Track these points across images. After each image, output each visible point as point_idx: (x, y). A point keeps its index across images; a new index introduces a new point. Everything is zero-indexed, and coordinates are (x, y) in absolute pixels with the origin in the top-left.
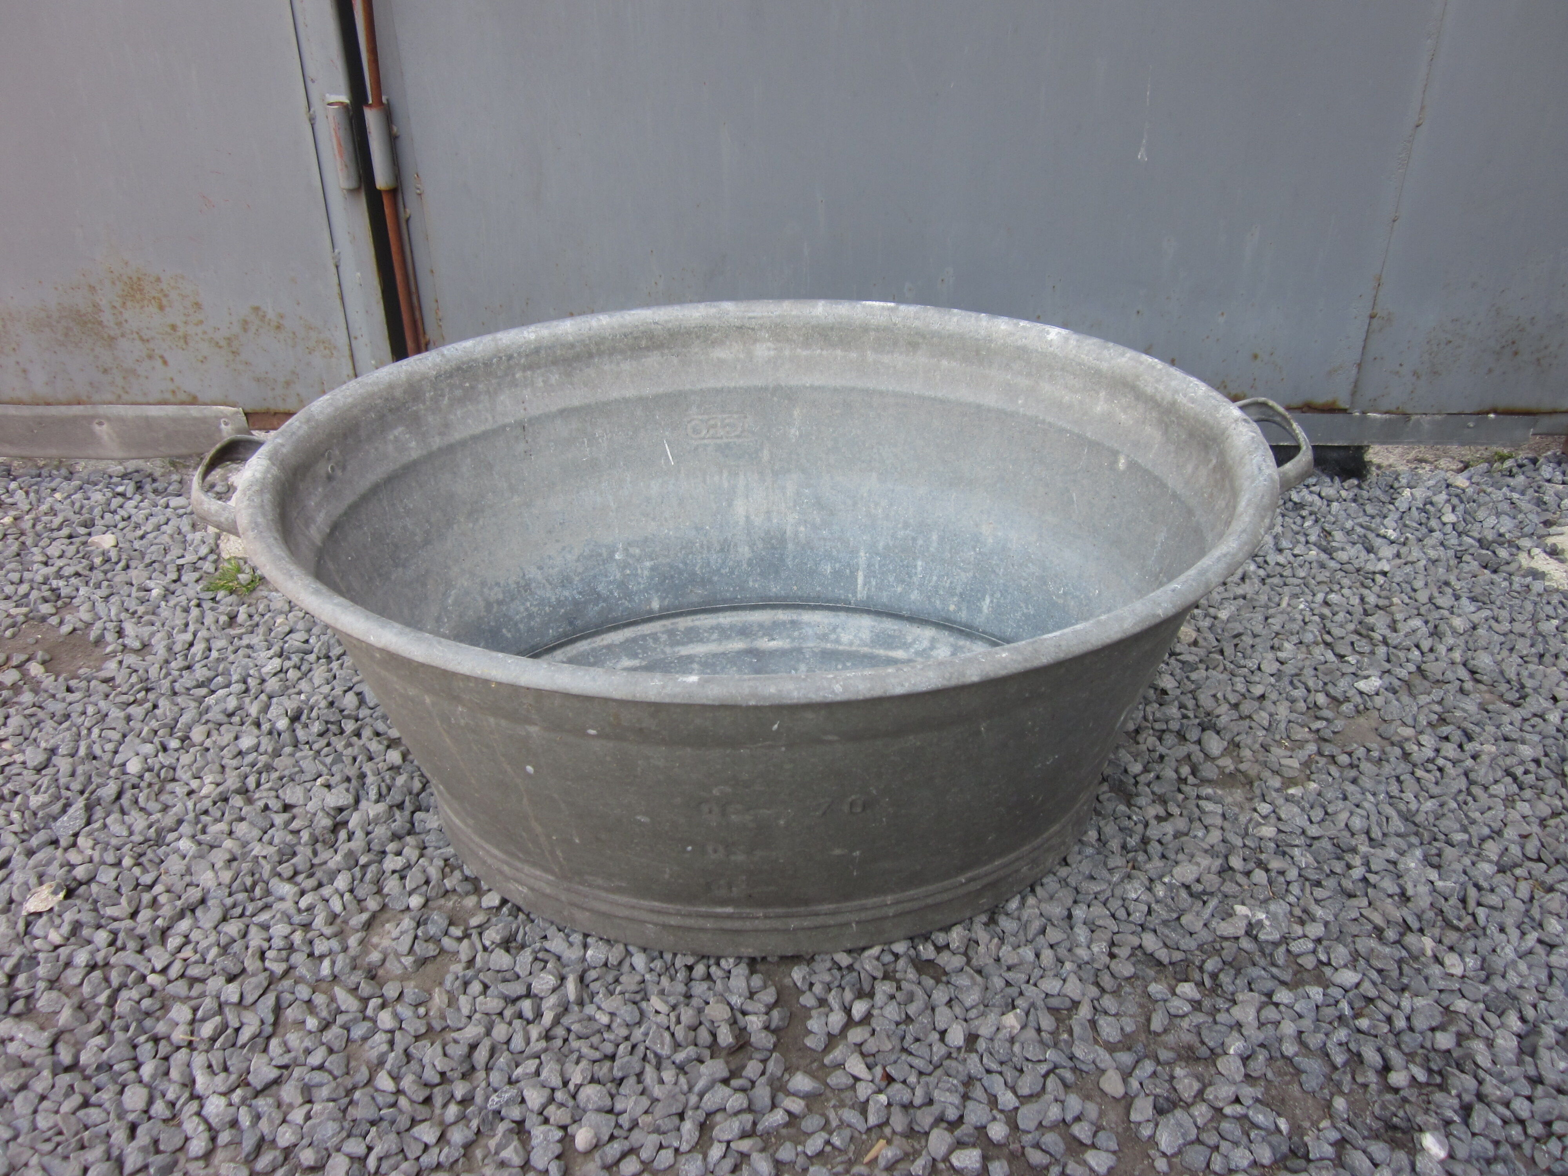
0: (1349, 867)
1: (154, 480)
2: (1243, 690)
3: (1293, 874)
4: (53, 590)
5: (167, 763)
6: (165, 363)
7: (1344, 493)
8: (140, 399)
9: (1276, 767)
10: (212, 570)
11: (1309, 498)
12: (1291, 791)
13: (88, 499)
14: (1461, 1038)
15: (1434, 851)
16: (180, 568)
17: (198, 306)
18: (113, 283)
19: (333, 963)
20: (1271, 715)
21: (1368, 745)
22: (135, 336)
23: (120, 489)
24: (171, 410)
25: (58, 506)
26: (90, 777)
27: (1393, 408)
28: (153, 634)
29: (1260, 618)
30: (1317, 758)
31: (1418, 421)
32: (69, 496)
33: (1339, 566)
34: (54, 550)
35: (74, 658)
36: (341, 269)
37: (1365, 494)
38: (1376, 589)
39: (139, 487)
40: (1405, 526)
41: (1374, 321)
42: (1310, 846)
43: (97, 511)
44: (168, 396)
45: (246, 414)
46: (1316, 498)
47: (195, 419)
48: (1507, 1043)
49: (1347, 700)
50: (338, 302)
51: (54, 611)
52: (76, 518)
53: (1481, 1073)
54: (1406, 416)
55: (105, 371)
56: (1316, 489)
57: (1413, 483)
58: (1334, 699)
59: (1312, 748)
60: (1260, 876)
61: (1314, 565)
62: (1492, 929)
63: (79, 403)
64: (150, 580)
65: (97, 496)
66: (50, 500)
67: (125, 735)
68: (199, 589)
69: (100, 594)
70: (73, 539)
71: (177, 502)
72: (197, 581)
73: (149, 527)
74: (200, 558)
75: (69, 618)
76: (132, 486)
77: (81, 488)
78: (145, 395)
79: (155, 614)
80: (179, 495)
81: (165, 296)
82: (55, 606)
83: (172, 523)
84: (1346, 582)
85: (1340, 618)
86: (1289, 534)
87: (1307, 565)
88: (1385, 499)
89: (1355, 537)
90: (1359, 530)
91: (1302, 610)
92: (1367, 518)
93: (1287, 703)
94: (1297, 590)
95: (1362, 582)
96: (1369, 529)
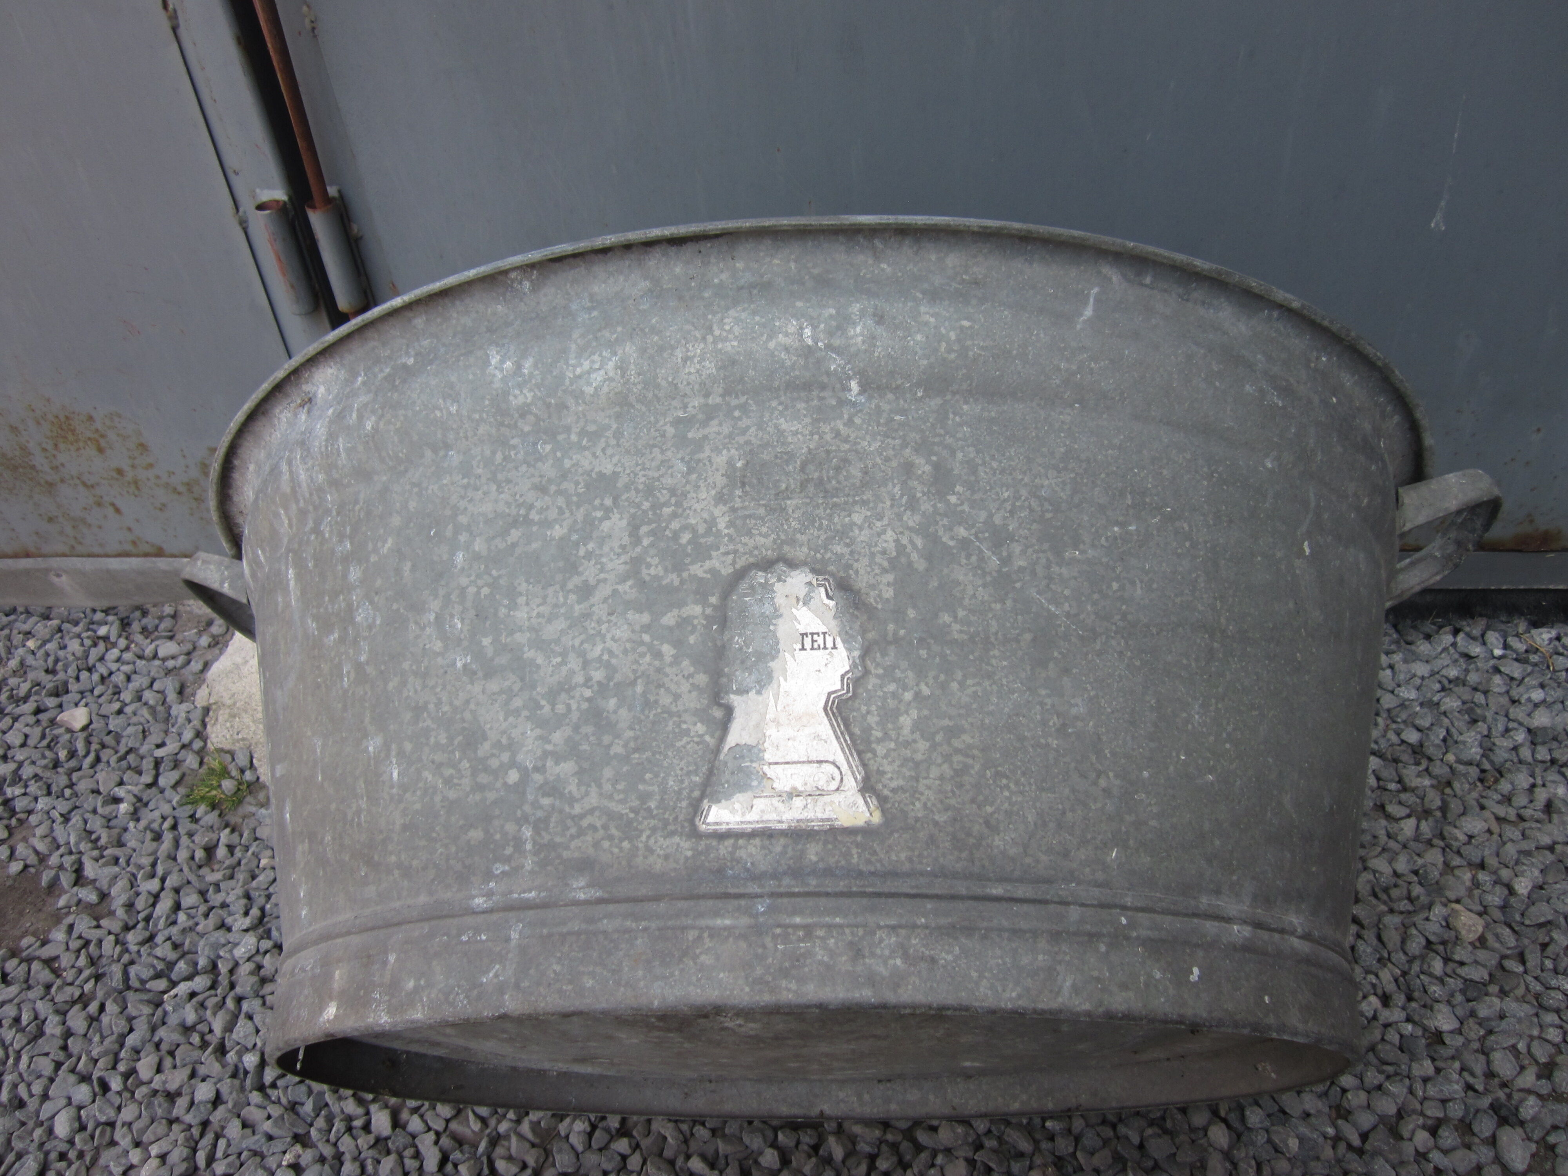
1: (145, 613)
4: (7, 802)
5: (103, 1119)
6: (118, 511)
8: (96, 550)
10: (196, 765)
13: (64, 647)
16: (157, 763)
17: (143, 447)
18: (38, 423)
22: (78, 482)
23: (103, 631)
24: (134, 563)
25: (30, 660)
26: (9, 1141)
28: (115, 878)
32: (44, 643)
34: (15, 737)
35: (21, 914)
39: (125, 624)
43: (72, 672)
44: (129, 547)
52: (49, 682)
55: (51, 520)
63: (28, 555)
64: (121, 783)
65: (74, 646)
66: (21, 651)
67: (58, 1065)
68: (176, 799)
69: (63, 806)
70: (41, 716)
71: (167, 648)
72: (175, 787)
73: (126, 696)
74: (184, 746)
75: (21, 849)
76: (117, 624)
77: (60, 630)
78: (101, 545)
79: (120, 844)
80: (171, 638)
81: (103, 436)
82: (8, 827)
83: (156, 686)
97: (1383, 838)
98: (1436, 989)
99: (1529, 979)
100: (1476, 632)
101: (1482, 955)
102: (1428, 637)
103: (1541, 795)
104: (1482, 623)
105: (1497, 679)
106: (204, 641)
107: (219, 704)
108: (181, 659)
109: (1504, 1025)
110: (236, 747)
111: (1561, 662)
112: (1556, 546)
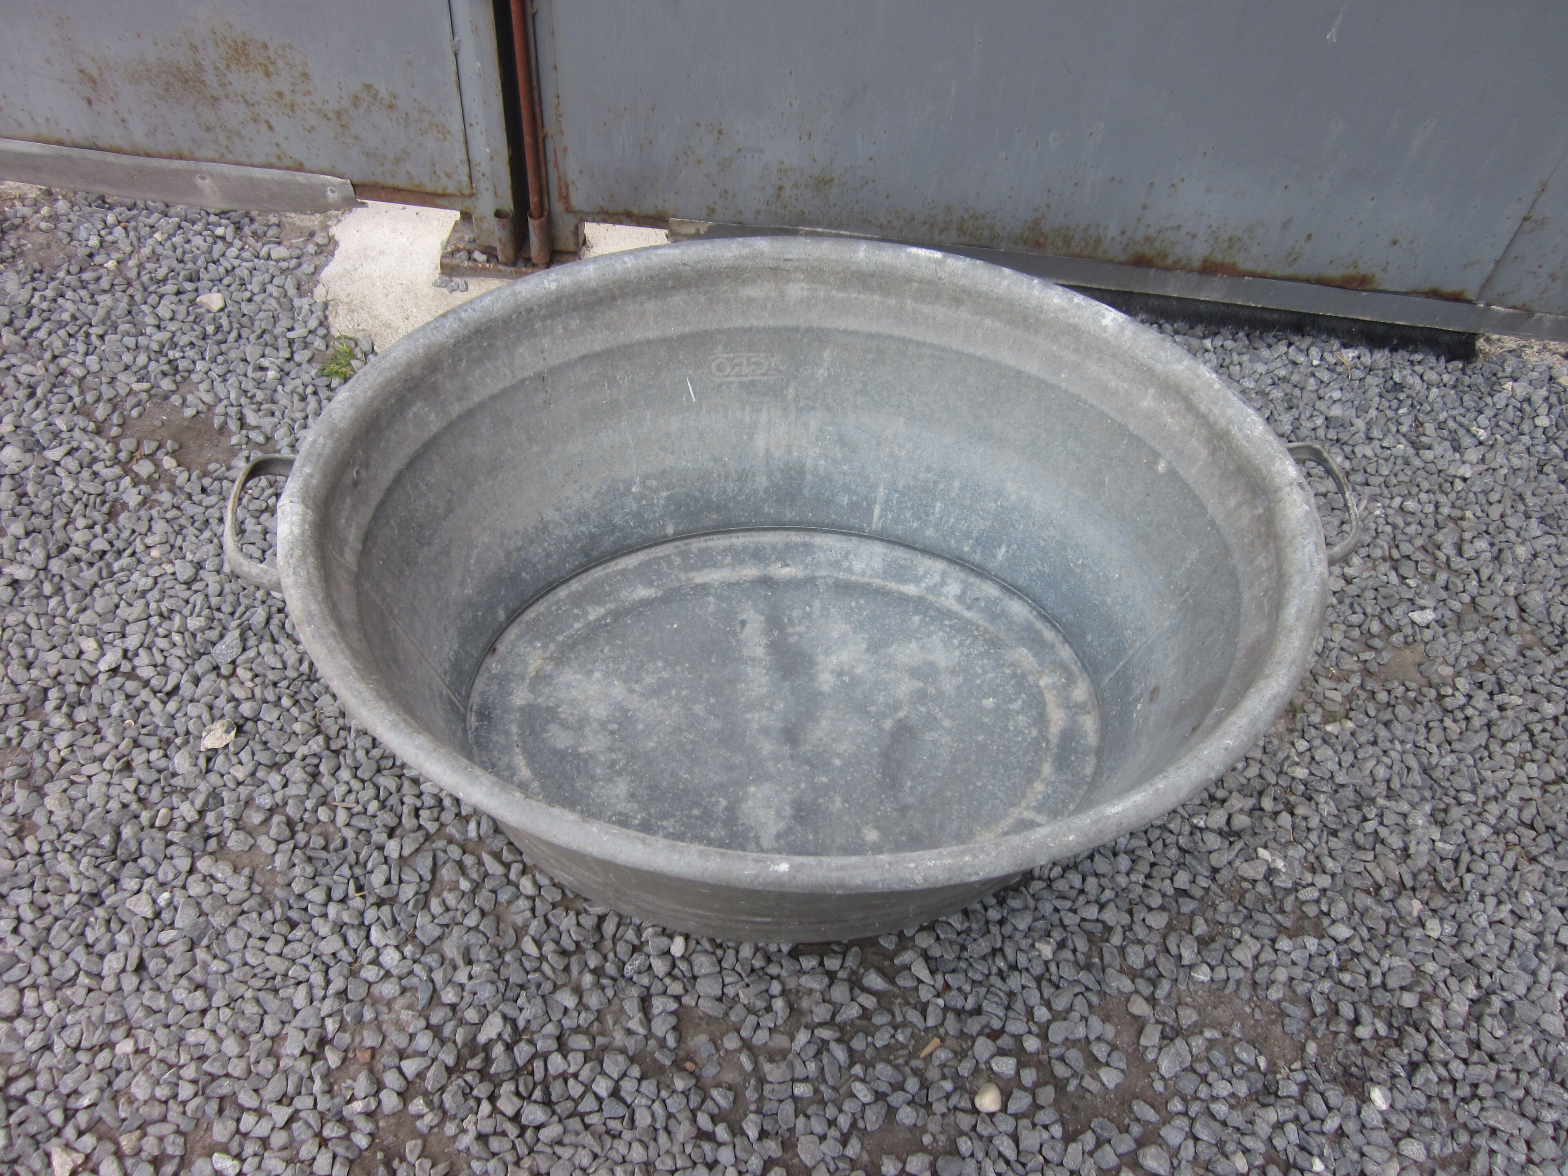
0: (1365, 819)
1: (252, 220)
3: (1314, 822)
4: (170, 362)
6: (271, 128)
7: (1446, 377)
8: (244, 159)
9: (1320, 698)
10: (323, 348)
11: (1410, 380)
12: (1329, 728)
13: (188, 241)
14: (1424, 997)
15: (1442, 806)
16: (291, 343)
17: (306, 76)
18: (217, 45)
19: (479, 824)
20: (1326, 640)
21: (1407, 683)
22: (240, 99)
23: (220, 231)
24: (276, 174)
25: (159, 250)
26: (238, 597)
27: (1519, 304)
28: (275, 427)
29: (1336, 522)
30: (1359, 692)
31: (1541, 319)
32: (169, 238)
33: (1422, 465)
34: (164, 311)
35: (201, 446)
36: (460, 57)
37: (1466, 380)
38: (1453, 496)
39: (238, 228)
40: (1497, 425)
41: (1527, 223)
42: (1336, 791)
43: (201, 262)
44: (274, 160)
45: (354, 185)
46: (1418, 380)
47: (300, 184)
48: (1460, 1007)
49: (1399, 629)
50: (455, 90)
51: (174, 387)
52: (182, 269)
53: (1433, 1035)
54: (1530, 313)
55: (208, 129)
56: (1419, 369)
57: (1516, 375)
58: (1387, 627)
59: (1356, 680)
60: (1285, 819)
61: (1400, 461)
62: (1474, 896)
63: (181, 158)
64: (263, 356)
65: (198, 241)
66: (150, 241)
67: (264, 552)
68: (313, 372)
69: (217, 370)
70: (181, 297)
71: (278, 252)
72: (310, 361)
73: (255, 287)
74: (310, 332)
75: (190, 398)
76: (231, 228)
77: (180, 227)
78: (249, 156)
79: (273, 402)
80: (279, 243)
81: (273, 63)
82: (175, 381)
83: (276, 281)
84: (1425, 485)
85: (1412, 529)
86: (1382, 421)
87: (1392, 460)
88: (1485, 389)
89: (1445, 433)
90: (1451, 424)
91: (1377, 517)
92: (1462, 411)
93: (1343, 627)
94: (1377, 491)
95: (1440, 486)
96: (1461, 425)
100: (1304, 346)
102: (1269, 346)
104: (1308, 340)
105: (1312, 381)
106: (311, 248)
107: (337, 302)
108: (294, 262)
110: (359, 336)
111: (1358, 374)
112: (1369, 287)
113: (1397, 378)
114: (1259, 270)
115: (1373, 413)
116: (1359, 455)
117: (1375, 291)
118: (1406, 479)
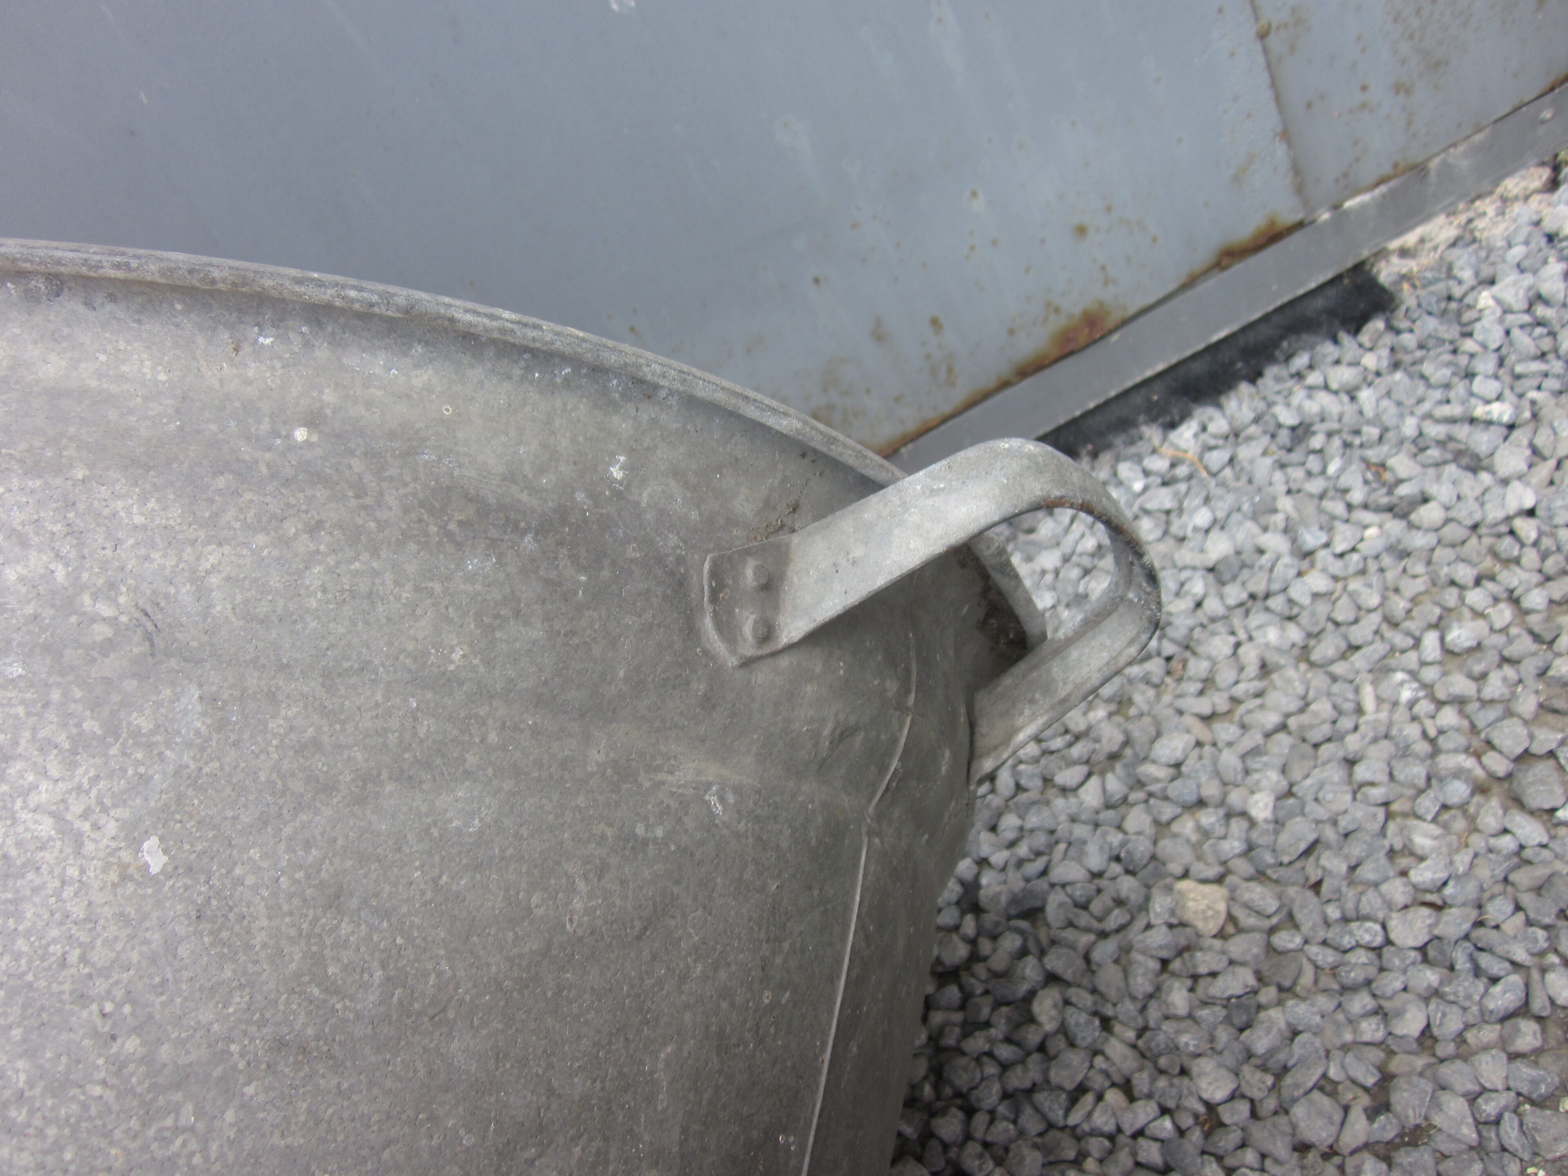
2: (1379, 1035)
7: (1370, 361)
11: (1312, 407)
20: (1472, 1099)
27: (1386, 169)
29: (1336, 773)
31: (1444, 163)
33: (1430, 539)
37: (1408, 340)
38: (1530, 557)
40: (1518, 377)
41: (1272, 39)
46: (1324, 399)
54: (1419, 170)
56: (1314, 378)
57: (1486, 272)
61: (1387, 560)
84: (1465, 573)
85: (1494, 687)
86: (1310, 508)
87: (1373, 566)
88: (1450, 332)
89: (1434, 453)
90: (1435, 431)
91: (1411, 704)
92: (1438, 394)
93: (1489, 1033)
94: (1380, 648)
95: (1494, 554)
96: (1452, 421)
97: (1063, 828)
98: (1188, 1040)
99: (1313, 950)
101: (1237, 946)
103: (1250, 655)
109: (1298, 1048)
111: (1217, 458)
112: (1110, 323)
113: (1287, 418)
114: (911, 426)
115: (1286, 504)
116: (1306, 600)
117: (1125, 322)
118: (1420, 585)
